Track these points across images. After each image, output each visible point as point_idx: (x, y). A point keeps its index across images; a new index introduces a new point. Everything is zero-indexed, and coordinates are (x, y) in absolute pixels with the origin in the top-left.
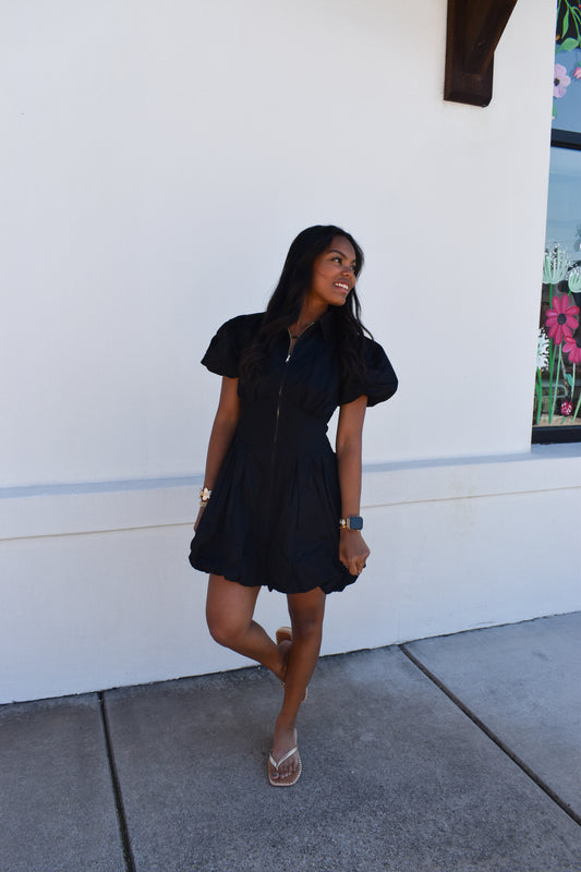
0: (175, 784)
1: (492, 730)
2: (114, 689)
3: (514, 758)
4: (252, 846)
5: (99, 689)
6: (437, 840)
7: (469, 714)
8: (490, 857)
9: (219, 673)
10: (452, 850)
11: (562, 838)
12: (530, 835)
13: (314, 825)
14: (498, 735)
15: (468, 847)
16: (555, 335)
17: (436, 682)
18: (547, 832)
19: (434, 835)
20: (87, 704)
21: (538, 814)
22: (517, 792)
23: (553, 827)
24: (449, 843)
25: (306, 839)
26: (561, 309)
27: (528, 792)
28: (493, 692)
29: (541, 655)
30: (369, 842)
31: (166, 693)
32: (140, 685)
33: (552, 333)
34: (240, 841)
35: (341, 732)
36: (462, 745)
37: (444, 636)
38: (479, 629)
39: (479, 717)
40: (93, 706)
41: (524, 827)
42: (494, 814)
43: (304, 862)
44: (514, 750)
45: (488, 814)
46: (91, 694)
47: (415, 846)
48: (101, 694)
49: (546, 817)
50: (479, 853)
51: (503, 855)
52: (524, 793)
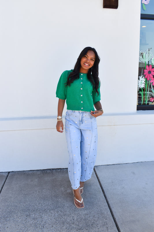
0: (12, 197)
1: (106, 193)
2: (13, 171)
3: (107, 202)
4: (21, 215)
5: (9, 171)
6: (70, 222)
7: (102, 188)
8: (82, 229)
9: (41, 170)
10: (73, 225)
11: (107, 228)
12: (98, 225)
13: (40, 213)
14: (106, 195)
15: (78, 225)
16: (147, 77)
17: (98, 178)
18: (104, 225)
19: (71, 220)
20: (4, 174)
21: (105, 219)
22: (102, 212)
23: (107, 224)
24: (73, 223)
25: (36, 216)
26: (149, 69)
27: (105, 212)
28: (113, 182)
29: (134, 173)
30: (52, 219)
31: (25, 174)
32: (19, 171)
33: (146, 77)
34: (19, 213)
35: (63, 189)
36: (94, 196)
37: (108, 165)
38: (119, 164)
39: (104, 189)
40: (5, 175)
41: (98, 222)
42: (91, 217)
43: (32, 222)
44: (109, 200)
45: (89, 217)
46: (7, 172)
47: (63, 223)
48: (9, 172)
49: (106, 220)
50: (80, 227)
51: (86, 230)
52: (104, 213)
